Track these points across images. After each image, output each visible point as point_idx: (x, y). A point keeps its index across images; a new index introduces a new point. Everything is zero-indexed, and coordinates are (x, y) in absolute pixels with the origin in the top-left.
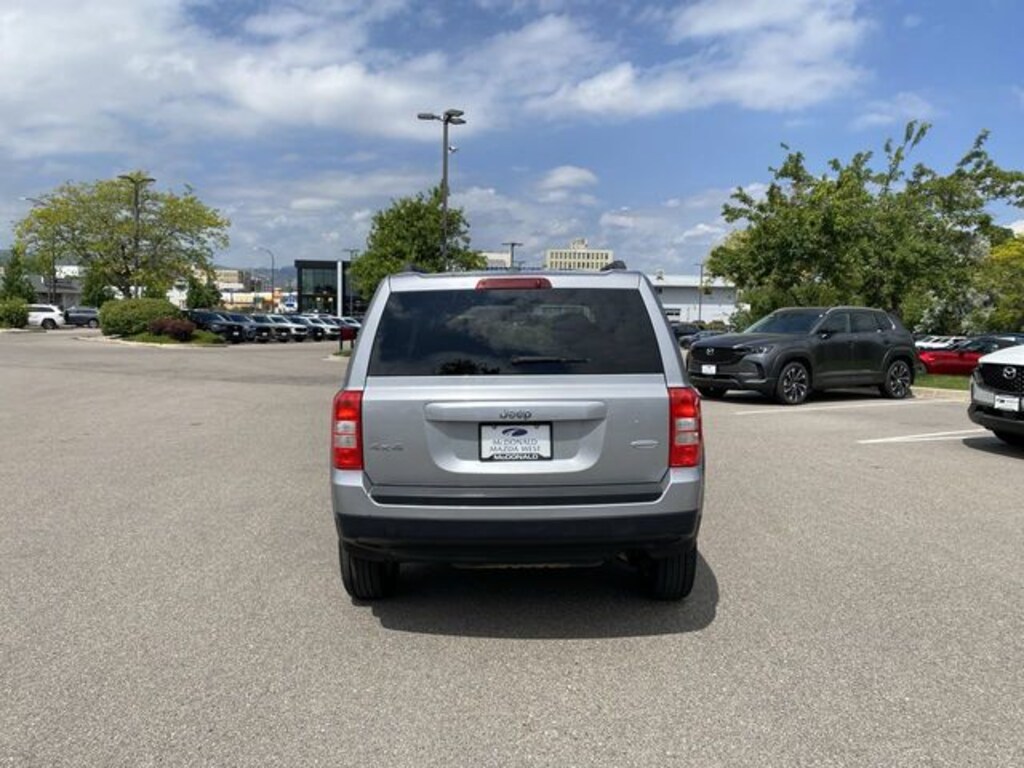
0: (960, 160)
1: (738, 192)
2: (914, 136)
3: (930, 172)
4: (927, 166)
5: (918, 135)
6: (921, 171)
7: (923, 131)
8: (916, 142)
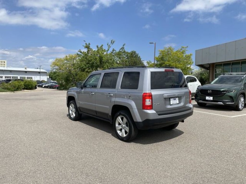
0: (120, 49)
1: (79, 50)
2: (112, 43)
3: (115, 50)
4: (115, 49)
5: (113, 43)
6: (114, 50)
7: (114, 42)
8: (113, 44)
